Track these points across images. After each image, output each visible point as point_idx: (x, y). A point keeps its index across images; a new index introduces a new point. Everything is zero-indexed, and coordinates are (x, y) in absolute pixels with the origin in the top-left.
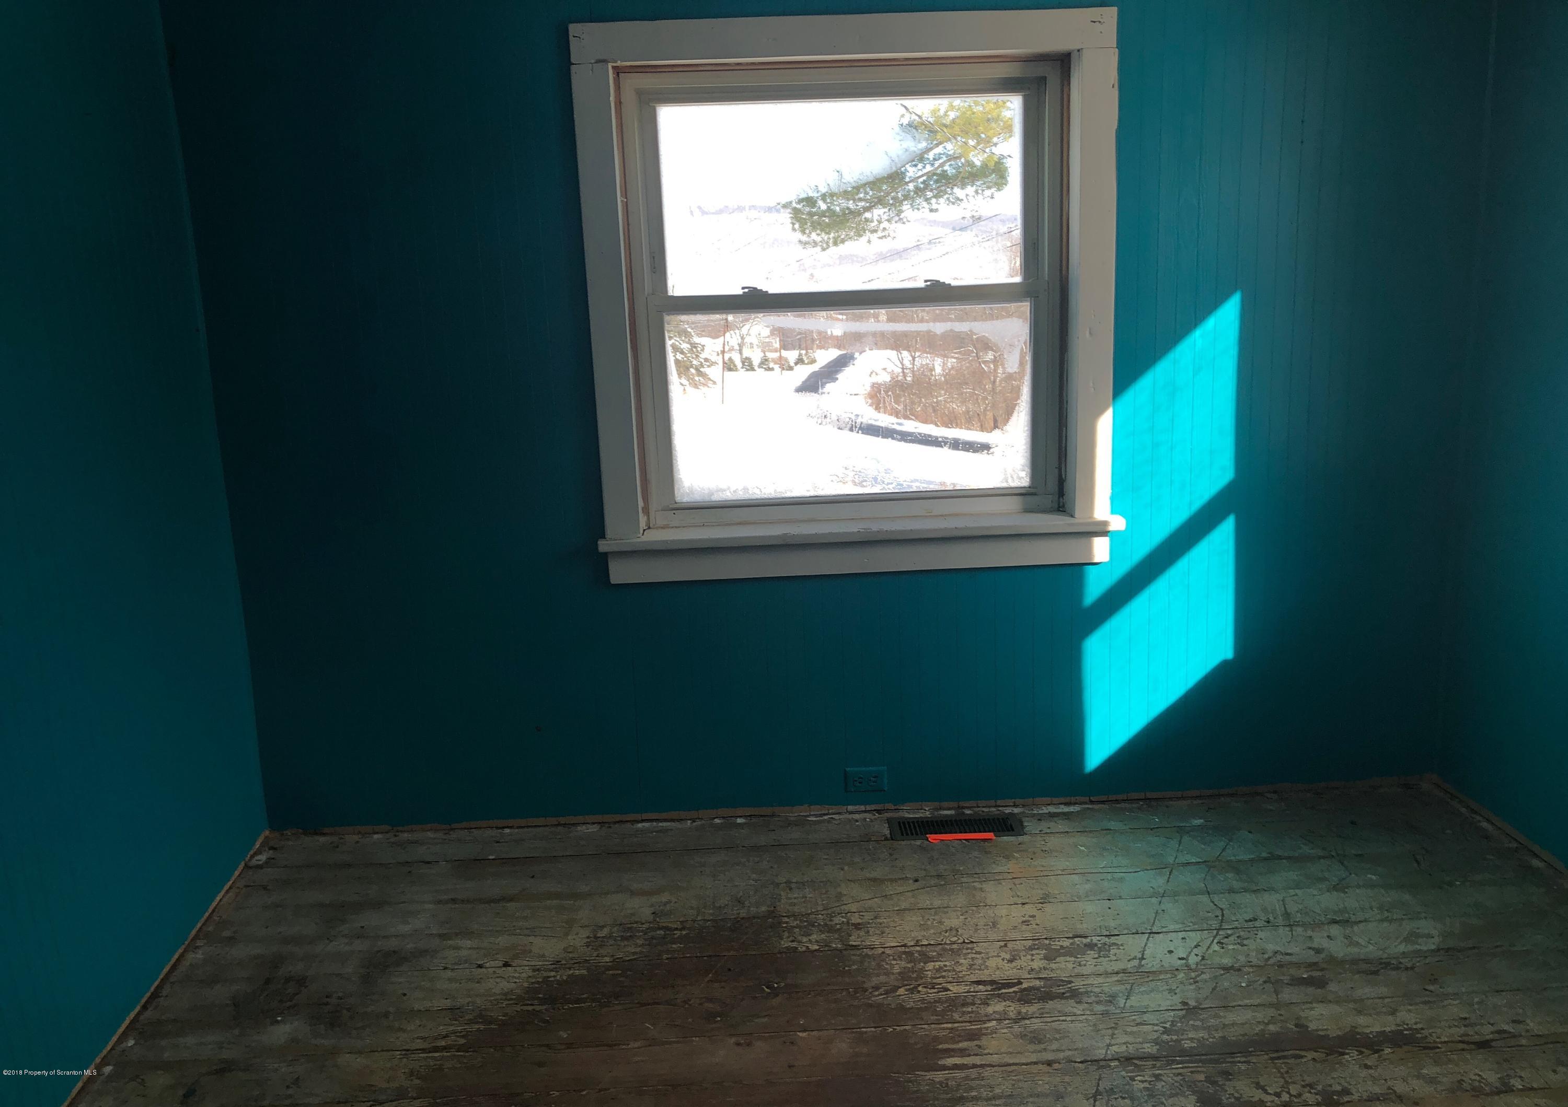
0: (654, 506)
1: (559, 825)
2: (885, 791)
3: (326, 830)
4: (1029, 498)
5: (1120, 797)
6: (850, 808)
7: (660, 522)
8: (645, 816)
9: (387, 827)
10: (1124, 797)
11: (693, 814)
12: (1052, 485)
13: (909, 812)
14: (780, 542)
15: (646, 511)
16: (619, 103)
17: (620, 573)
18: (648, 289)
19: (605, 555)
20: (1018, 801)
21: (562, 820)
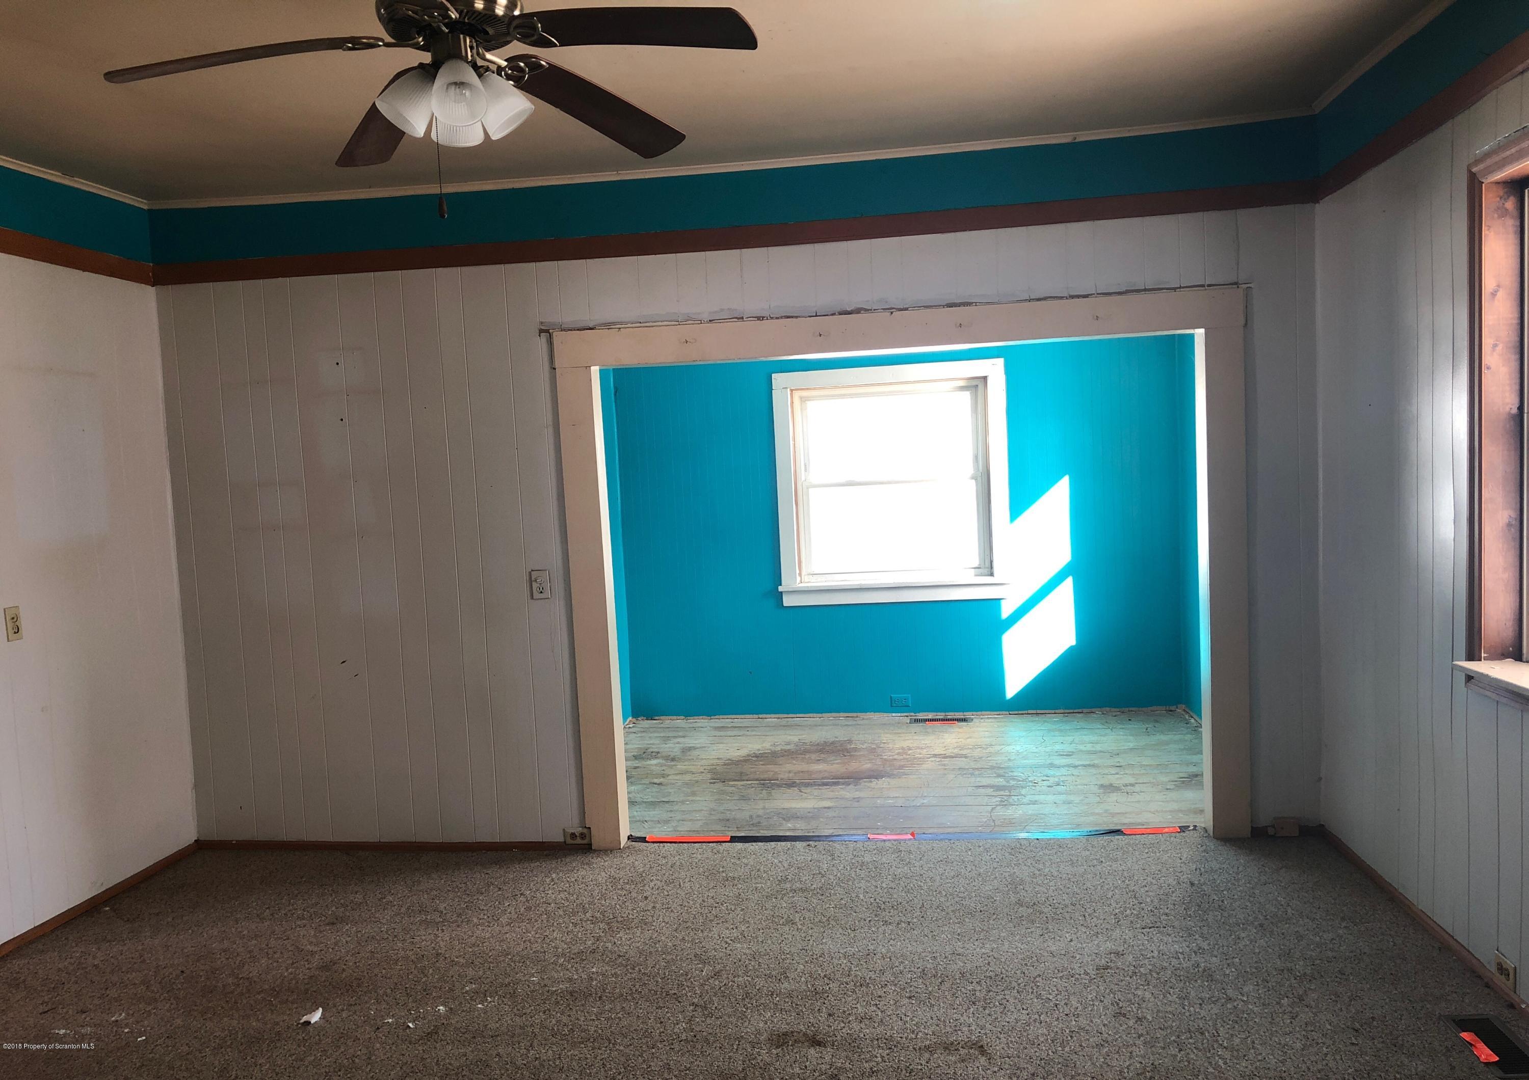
0: (803, 573)
1: (759, 718)
2: (908, 706)
3: (657, 718)
4: (977, 570)
5: (1024, 712)
6: (894, 714)
7: (806, 580)
8: (798, 715)
9: (683, 717)
10: (1026, 712)
11: (820, 715)
12: (988, 564)
13: (921, 716)
14: (859, 587)
15: (800, 575)
16: (792, 403)
17: (787, 601)
18: (803, 479)
19: (781, 592)
20: (974, 713)
21: (761, 716)
